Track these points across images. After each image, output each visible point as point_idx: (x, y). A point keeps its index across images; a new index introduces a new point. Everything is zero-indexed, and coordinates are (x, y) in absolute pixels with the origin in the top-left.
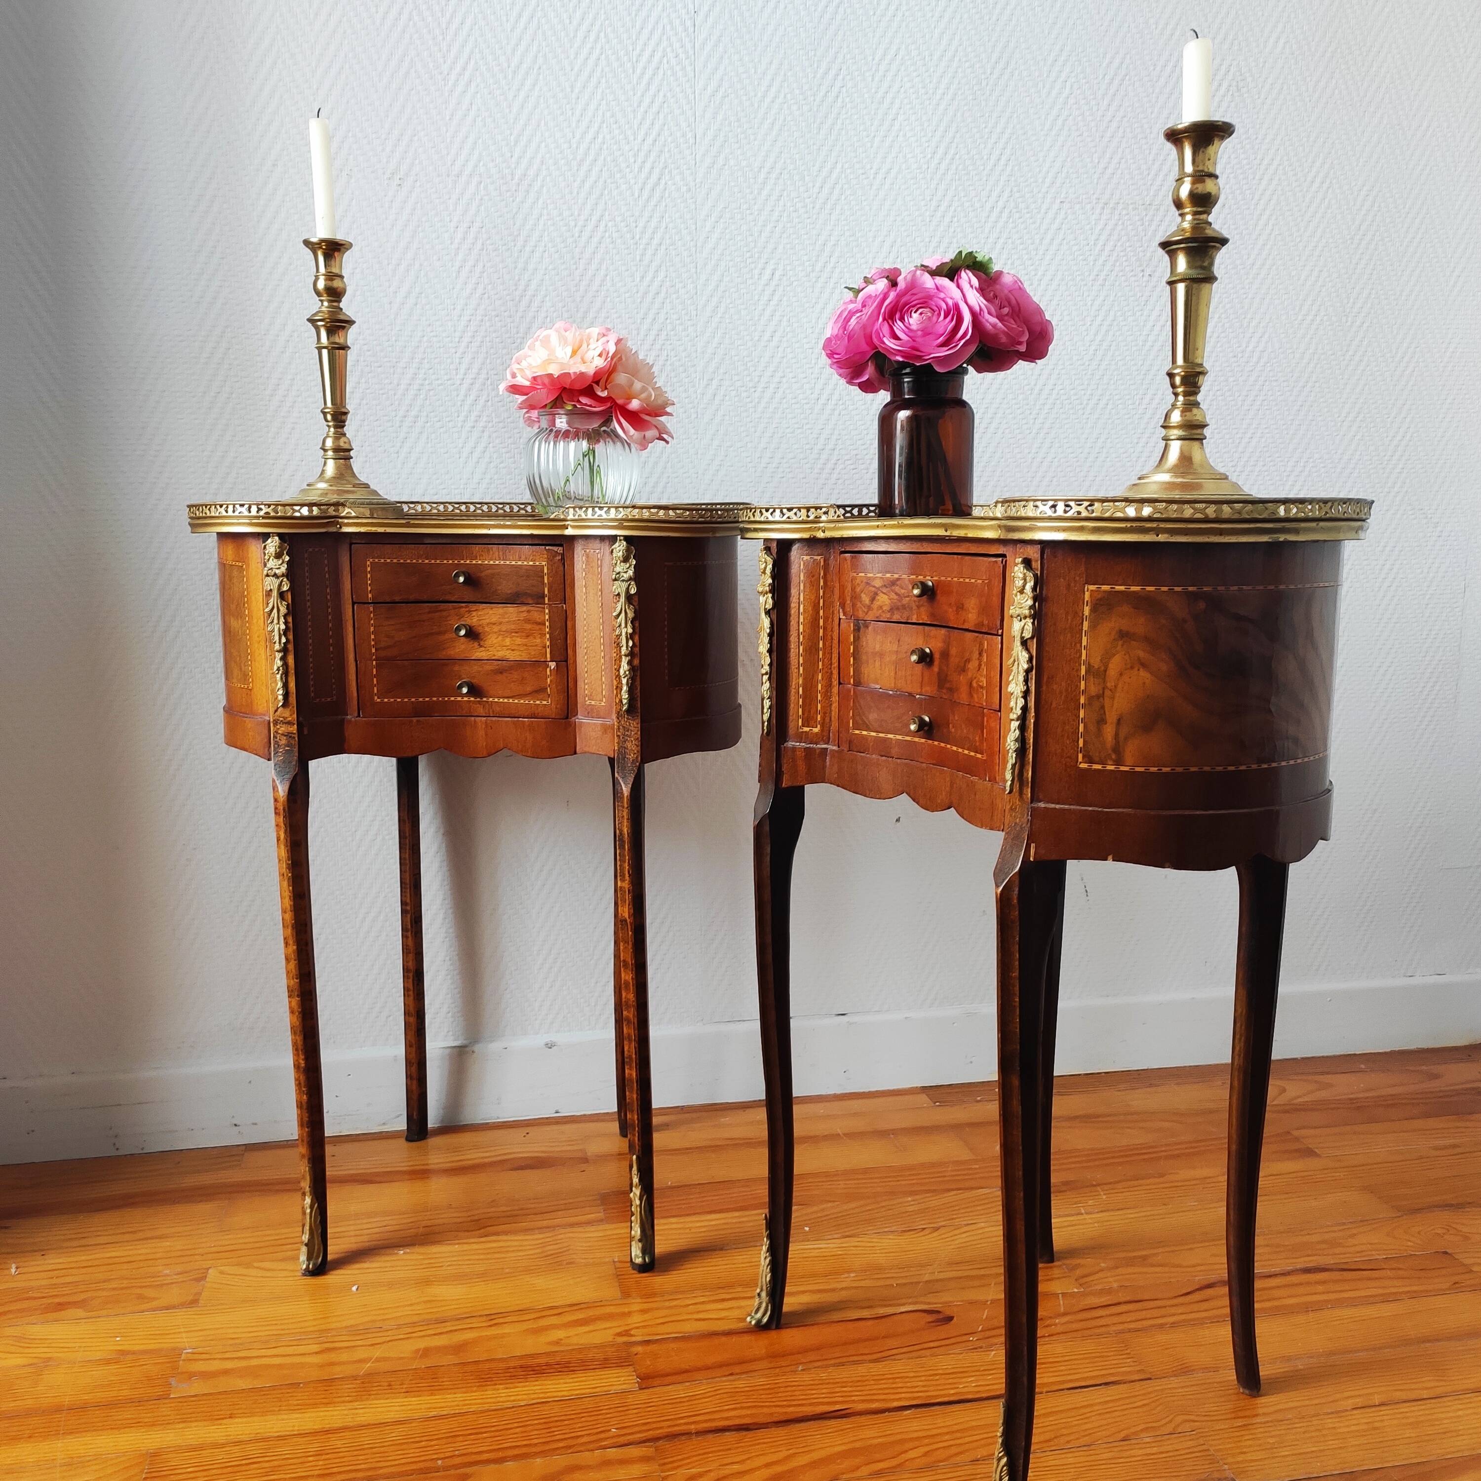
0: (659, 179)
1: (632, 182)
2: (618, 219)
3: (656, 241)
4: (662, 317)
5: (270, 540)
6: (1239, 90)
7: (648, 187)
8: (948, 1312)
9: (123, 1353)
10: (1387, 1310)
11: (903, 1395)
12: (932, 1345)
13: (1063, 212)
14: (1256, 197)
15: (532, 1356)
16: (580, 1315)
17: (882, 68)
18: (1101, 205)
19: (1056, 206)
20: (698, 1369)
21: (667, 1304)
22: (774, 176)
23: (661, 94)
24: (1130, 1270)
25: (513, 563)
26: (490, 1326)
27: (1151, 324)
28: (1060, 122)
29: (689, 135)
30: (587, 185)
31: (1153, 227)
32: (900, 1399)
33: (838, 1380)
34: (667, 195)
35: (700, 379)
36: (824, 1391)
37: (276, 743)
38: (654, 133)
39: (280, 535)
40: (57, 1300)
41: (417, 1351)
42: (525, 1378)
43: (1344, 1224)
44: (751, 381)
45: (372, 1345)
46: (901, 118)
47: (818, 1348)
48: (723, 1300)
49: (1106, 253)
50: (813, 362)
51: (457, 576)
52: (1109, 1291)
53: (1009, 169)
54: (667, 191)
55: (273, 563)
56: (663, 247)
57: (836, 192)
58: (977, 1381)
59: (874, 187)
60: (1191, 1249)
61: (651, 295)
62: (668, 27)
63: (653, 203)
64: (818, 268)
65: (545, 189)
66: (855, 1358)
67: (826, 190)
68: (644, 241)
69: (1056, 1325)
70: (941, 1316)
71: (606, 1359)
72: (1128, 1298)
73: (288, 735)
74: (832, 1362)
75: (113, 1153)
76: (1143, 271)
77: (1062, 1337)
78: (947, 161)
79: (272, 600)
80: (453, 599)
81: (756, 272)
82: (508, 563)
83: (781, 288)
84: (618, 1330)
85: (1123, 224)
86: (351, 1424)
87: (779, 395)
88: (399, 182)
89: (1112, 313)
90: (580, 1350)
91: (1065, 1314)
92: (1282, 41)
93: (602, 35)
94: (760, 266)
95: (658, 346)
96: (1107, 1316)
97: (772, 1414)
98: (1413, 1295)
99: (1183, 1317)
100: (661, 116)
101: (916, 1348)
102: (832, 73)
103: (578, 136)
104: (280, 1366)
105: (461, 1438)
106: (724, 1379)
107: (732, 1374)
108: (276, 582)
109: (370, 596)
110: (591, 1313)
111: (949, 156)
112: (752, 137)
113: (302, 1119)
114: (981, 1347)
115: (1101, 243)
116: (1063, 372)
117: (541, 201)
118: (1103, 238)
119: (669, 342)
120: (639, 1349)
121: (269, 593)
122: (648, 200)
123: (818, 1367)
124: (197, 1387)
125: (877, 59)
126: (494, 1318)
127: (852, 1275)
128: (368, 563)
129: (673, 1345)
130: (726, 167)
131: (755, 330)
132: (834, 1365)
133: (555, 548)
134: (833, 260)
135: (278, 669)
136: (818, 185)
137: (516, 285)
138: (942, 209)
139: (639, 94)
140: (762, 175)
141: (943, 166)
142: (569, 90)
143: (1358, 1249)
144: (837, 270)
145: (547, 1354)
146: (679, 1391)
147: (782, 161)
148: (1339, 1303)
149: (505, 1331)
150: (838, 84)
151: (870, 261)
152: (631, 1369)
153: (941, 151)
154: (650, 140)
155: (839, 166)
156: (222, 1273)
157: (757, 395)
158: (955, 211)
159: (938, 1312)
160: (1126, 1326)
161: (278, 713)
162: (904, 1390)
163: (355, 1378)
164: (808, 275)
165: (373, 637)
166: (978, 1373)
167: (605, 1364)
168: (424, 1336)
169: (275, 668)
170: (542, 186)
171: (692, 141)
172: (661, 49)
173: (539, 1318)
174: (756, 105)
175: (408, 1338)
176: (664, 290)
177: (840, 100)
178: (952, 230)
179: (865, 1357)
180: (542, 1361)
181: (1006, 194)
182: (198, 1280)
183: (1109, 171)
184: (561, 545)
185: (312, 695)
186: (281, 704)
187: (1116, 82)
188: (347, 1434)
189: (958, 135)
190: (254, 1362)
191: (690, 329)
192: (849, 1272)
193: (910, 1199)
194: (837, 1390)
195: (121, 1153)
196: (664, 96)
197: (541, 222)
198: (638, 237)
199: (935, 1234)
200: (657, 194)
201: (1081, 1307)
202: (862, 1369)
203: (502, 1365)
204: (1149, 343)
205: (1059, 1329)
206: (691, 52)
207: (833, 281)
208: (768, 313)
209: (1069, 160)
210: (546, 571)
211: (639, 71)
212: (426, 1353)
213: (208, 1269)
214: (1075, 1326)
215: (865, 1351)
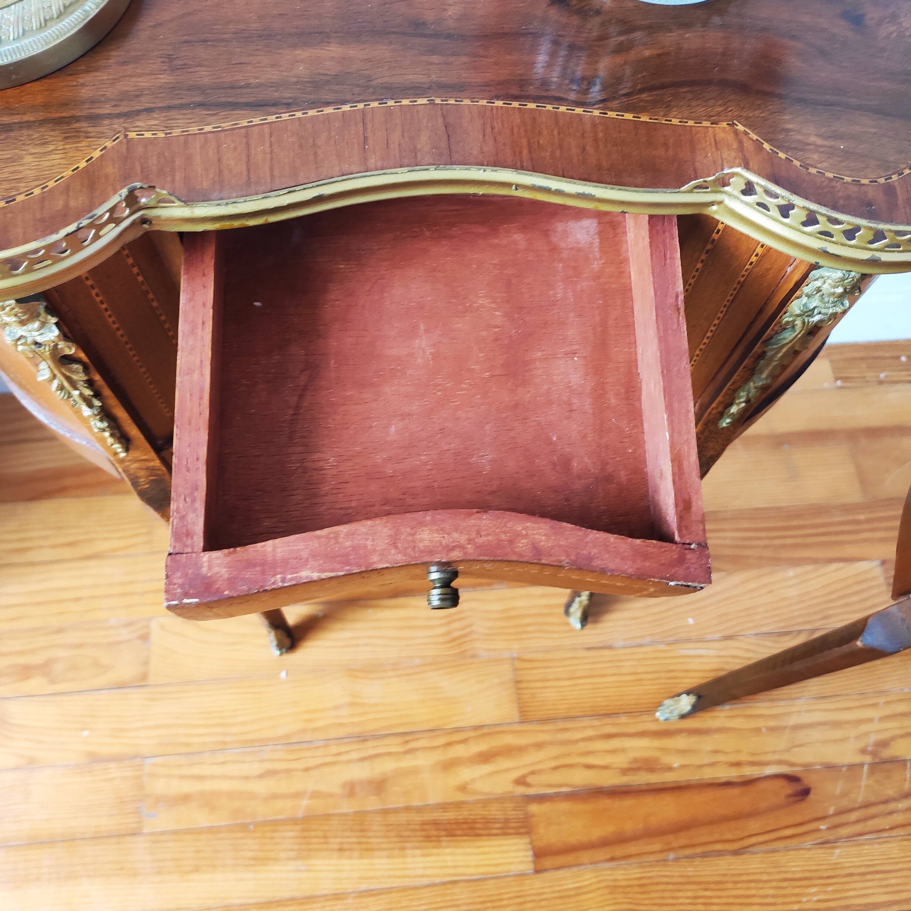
8: (806, 782)
9: (92, 756)
12: (788, 832)
15: (443, 807)
16: (482, 746)
21: (560, 736)
26: (406, 752)
40: (22, 660)
41: (345, 785)
42: (439, 841)
45: (306, 770)
47: (686, 827)
66: (719, 847)
69: (896, 812)
70: (799, 787)
71: (506, 821)
74: (699, 850)
84: (516, 774)
90: (484, 803)
91: (908, 795)
101: (773, 835)
104: (231, 794)
106: (606, 865)
107: (612, 859)
110: (491, 743)
114: (829, 841)
120: (534, 808)
123: (687, 857)
124: (164, 820)
126: (409, 739)
129: (563, 806)
132: (699, 856)
145: (455, 805)
149: (418, 763)
152: (528, 838)
159: (799, 780)
163: (294, 821)
167: (504, 828)
168: (350, 762)
173: (448, 745)
175: (335, 763)
179: (727, 846)
182: (142, 638)
203: (417, 818)
212: (351, 789)
213: (150, 619)
215: (728, 836)
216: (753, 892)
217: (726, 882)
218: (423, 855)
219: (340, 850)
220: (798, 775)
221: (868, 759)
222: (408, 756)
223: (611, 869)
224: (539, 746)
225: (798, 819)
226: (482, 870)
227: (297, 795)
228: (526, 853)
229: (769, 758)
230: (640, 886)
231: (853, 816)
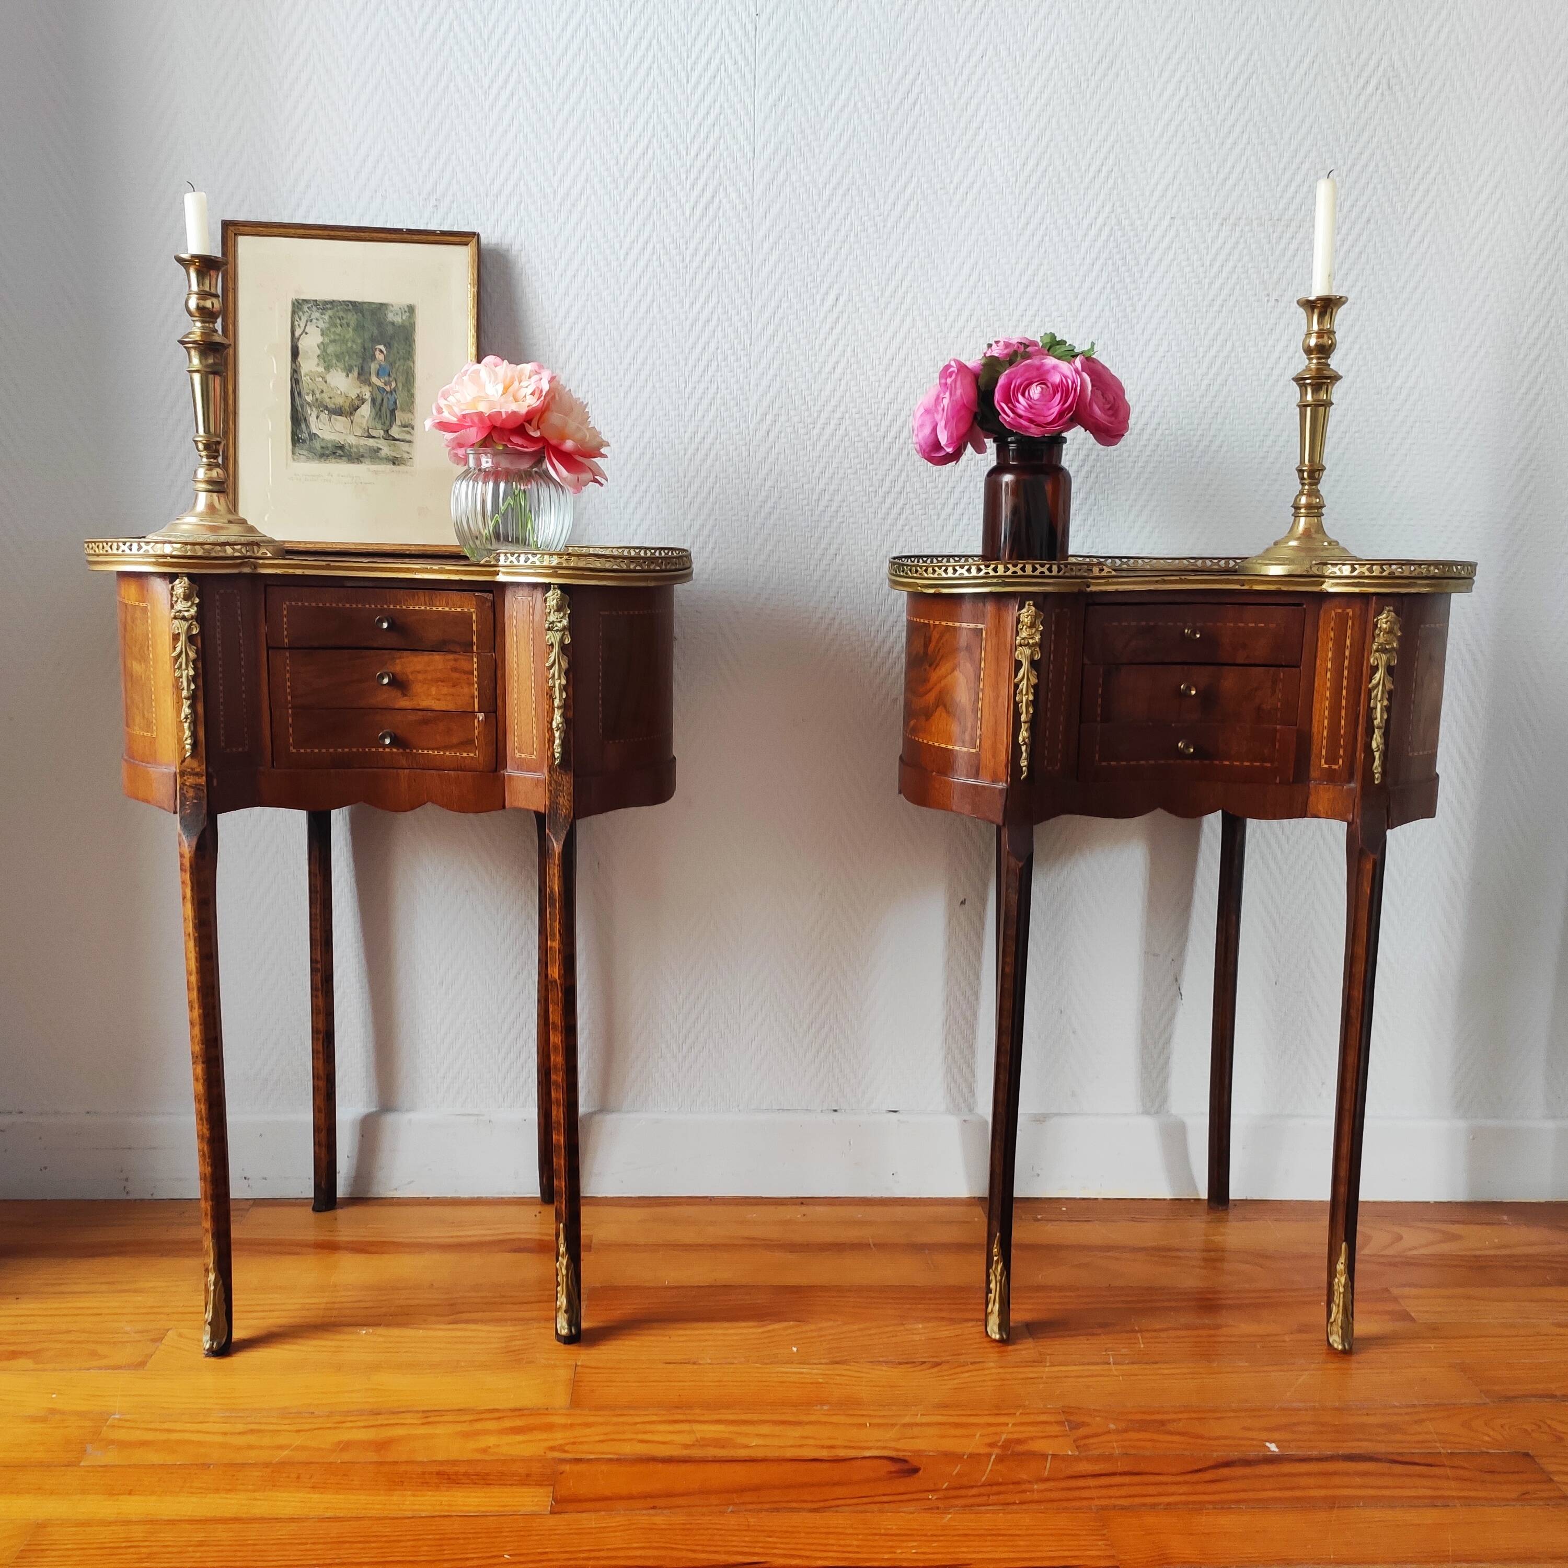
0: (713, 197)
1: (683, 200)
2: (667, 241)
3: (707, 265)
4: (713, 345)
5: (178, 581)
6: (1390, 88)
7: (701, 206)
8: (915, 1463)
9: (53, 1411)
10: (1430, 1516)
11: (831, 1554)
12: (885, 1499)
13: (1173, 229)
14: (1409, 210)
15: (454, 1463)
16: (518, 1423)
17: (966, 72)
18: (1219, 221)
19: (1165, 223)
20: (621, 1498)
21: (615, 1419)
22: (840, 192)
23: (718, 105)
24: (1142, 1435)
25: (440, 609)
26: (423, 1424)
27: (1276, 355)
28: (1172, 128)
29: (747, 149)
30: (635, 204)
31: (1282, 246)
32: (826, 1558)
33: (766, 1528)
34: (721, 214)
35: (752, 415)
36: (747, 1539)
37: (182, 795)
38: (709, 147)
39: (189, 576)
40: (12, 1348)
41: (340, 1442)
42: (437, 1487)
43: (1414, 1406)
44: (810, 415)
45: (298, 1431)
46: (986, 126)
47: (756, 1489)
48: (676, 1422)
49: (1224, 274)
50: (880, 396)
51: (381, 621)
52: (1109, 1458)
53: (1111, 181)
54: (721, 211)
55: (181, 605)
56: (715, 271)
57: (912, 208)
58: (919, 1547)
59: (954, 204)
60: (1219, 1418)
61: (700, 324)
62: (727, 32)
63: (706, 222)
64: (887, 294)
65: (589, 209)
66: (794, 1505)
67: (899, 208)
68: (695, 264)
69: (1032, 1491)
70: (906, 1467)
71: (528, 1475)
72: (1126, 1469)
73: (196, 787)
74: (767, 1506)
75: (124, 1196)
76: (1268, 295)
77: (1034, 1506)
78: (1039, 173)
79: (180, 644)
80: (375, 645)
81: (818, 298)
82: (434, 609)
83: (845, 315)
84: (551, 1444)
85: (1246, 242)
86: (244, 1516)
87: (841, 432)
88: (435, 203)
89: (1229, 344)
90: (504, 1462)
91: (1048, 1480)
92: (1446, 30)
93: (655, 42)
94: (822, 291)
95: (707, 377)
96: (1096, 1487)
97: (679, 1559)
98: (1468, 1502)
99: (1183, 1498)
100: (717, 129)
101: (865, 1500)
102: (910, 77)
103: (626, 151)
104: (200, 1444)
105: (347, 1545)
106: (644, 1512)
107: (654, 1508)
108: (185, 625)
109: (286, 640)
110: (532, 1421)
111: (1041, 168)
112: (817, 151)
113: (206, 1191)
114: (938, 1508)
115: (1218, 264)
116: (1169, 409)
117: (584, 222)
118: (1221, 257)
119: (719, 374)
120: (567, 1468)
121: (176, 637)
122: (701, 219)
123: (750, 1511)
124: (111, 1457)
125: (961, 60)
126: (429, 1416)
127: (825, 1408)
128: (285, 606)
129: (605, 1468)
130: (787, 183)
131: (816, 361)
132: (767, 1511)
133: (485, 595)
134: (905, 284)
135: (186, 718)
136: (890, 201)
137: (556, 311)
138: (1031, 227)
139: (693, 105)
140: (828, 192)
141: (1034, 179)
142: (617, 102)
143: (1421, 1438)
144: (910, 296)
145: (469, 1462)
146: (589, 1520)
147: (851, 175)
148: (1374, 1502)
149: (437, 1431)
150: (916, 90)
151: (948, 285)
152: (551, 1489)
153: (1031, 163)
154: (703, 155)
155: (915, 180)
156: (180, 1335)
157: (816, 431)
158: (1047, 228)
159: (905, 1461)
160: (1113, 1501)
161: (186, 763)
162: (835, 1548)
163: (267, 1465)
164: (876, 300)
165: (288, 684)
166: (924, 1538)
167: (526, 1480)
168: (352, 1428)
169: (183, 716)
170: (586, 206)
171: (750, 155)
172: (718, 56)
173: (476, 1420)
174: (822, 115)
175: (335, 1428)
176: (715, 317)
177: (918, 107)
178: (1042, 250)
179: (805, 1505)
180: (462, 1469)
181: (1108, 208)
182: (154, 1341)
183: (1230, 183)
184: (491, 592)
185: (223, 744)
186: (188, 754)
187: (1241, 82)
188: (236, 1526)
189: (1052, 144)
190: (175, 1436)
191: (744, 359)
192: (822, 1404)
193: (920, 1326)
194: (762, 1539)
195: (132, 1196)
196: (721, 106)
197: (584, 245)
198: (688, 259)
199: (935, 1370)
200: (711, 212)
201: (1070, 1472)
202: (796, 1519)
203: (419, 1469)
204: (1274, 378)
205: (1036, 1496)
206: (751, 59)
207: (904, 307)
208: (830, 342)
209: (1182, 170)
210: (474, 618)
211: (693, 80)
212: (346, 1446)
213: (168, 1330)
214: (1053, 1495)
215: (809, 1498)
216: (831, 1542)
217: (799, 1532)
218: (414, 1496)
219: (313, 1487)
220: (907, 1458)
221: (996, 1451)
222: (426, 1426)
223: (649, 1515)
224: (587, 1425)
225: (902, 1490)
226: (483, 1509)
227: (281, 1447)
228: (546, 1499)
229: (871, 1444)
230: (684, 1529)
231: (974, 1491)
